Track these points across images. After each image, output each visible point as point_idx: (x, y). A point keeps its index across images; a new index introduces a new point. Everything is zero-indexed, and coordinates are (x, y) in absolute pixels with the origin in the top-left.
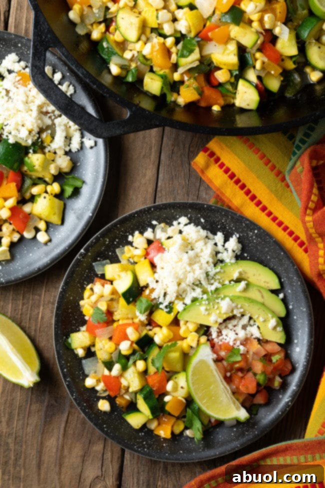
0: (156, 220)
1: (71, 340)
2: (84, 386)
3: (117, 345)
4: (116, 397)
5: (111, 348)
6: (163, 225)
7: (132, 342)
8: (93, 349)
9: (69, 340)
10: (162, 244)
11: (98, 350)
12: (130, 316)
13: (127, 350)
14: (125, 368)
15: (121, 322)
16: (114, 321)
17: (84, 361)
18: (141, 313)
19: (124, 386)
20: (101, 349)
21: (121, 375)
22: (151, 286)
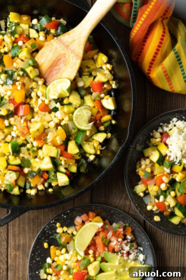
0: (162, 123)
1: (136, 190)
2: (147, 210)
3: (159, 186)
4: (164, 212)
5: (156, 189)
6: (166, 124)
7: (166, 184)
8: (147, 192)
9: (135, 190)
10: (168, 133)
11: (151, 191)
12: (162, 171)
13: (165, 188)
14: (165, 197)
15: (158, 175)
16: (154, 176)
17: (144, 198)
18: (167, 168)
19: (167, 206)
20: (152, 191)
21: (165, 201)
22: (168, 155)
